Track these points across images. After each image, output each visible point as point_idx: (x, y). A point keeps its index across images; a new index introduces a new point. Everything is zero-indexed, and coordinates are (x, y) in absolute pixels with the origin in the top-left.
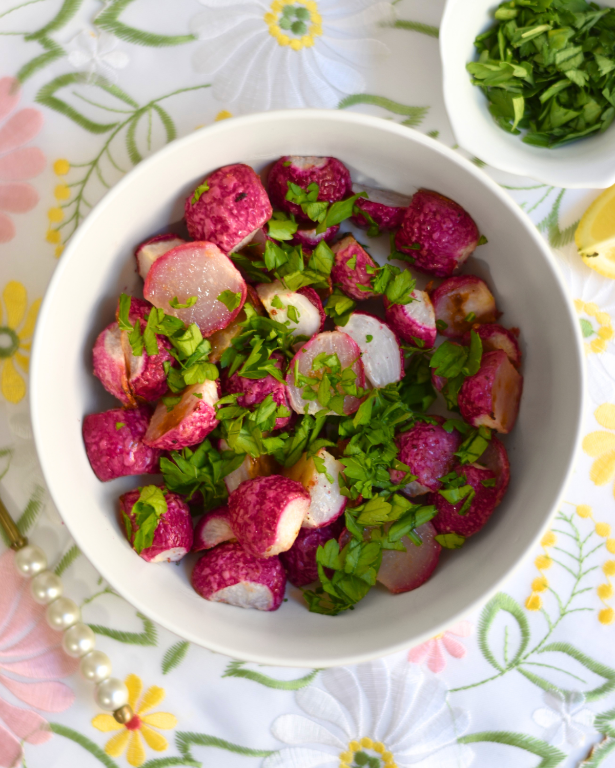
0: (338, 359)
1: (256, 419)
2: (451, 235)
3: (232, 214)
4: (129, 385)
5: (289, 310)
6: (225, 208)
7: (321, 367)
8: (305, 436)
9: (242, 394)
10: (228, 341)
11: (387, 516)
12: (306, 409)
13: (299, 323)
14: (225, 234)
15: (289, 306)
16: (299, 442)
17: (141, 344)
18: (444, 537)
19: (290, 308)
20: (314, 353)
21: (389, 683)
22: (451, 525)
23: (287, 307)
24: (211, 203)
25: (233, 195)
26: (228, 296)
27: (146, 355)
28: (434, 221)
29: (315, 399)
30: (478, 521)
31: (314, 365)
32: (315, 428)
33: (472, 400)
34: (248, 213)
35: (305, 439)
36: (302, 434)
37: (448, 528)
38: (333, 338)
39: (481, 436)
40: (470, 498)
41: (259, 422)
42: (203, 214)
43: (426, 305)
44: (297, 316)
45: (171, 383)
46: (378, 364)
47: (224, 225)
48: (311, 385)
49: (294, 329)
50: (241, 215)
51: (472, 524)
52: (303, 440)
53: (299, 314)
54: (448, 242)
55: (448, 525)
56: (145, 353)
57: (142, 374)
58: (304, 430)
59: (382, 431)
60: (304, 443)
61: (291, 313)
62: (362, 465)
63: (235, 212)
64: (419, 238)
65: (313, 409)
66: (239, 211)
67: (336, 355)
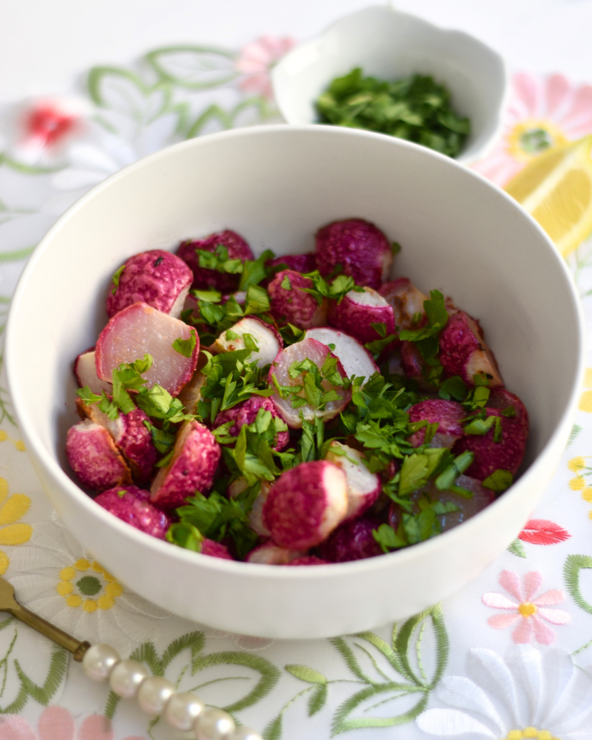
0: (311, 362)
1: (257, 430)
2: (366, 241)
3: (156, 277)
4: (117, 447)
5: (245, 339)
6: (147, 275)
7: (299, 374)
8: (311, 443)
9: (233, 422)
10: (198, 394)
11: (426, 469)
12: (301, 417)
13: (260, 351)
14: (156, 299)
15: (244, 335)
16: (307, 452)
17: (114, 407)
18: (491, 478)
19: (246, 337)
20: (286, 364)
21: (507, 671)
22: (492, 463)
23: (242, 337)
24: (132, 278)
25: (150, 263)
26: (183, 345)
27: (123, 416)
28: (345, 237)
29: (305, 404)
30: (516, 447)
31: (291, 374)
32: (317, 431)
33: (455, 345)
34: (170, 273)
35: (312, 446)
36: (307, 441)
37: (491, 467)
38: (299, 346)
39: (479, 386)
40: (497, 424)
41: (260, 431)
42: (128, 292)
43: (372, 294)
44: (255, 343)
45: (158, 441)
46: (351, 367)
47: (152, 291)
48: (296, 392)
49: (257, 360)
50: (165, 276)
51: (511, 452)
52: (311, 448)
53: (256, 340)
54: (365, 249)
55: (490, 465)
56: (121, 414)
57: (127, 431)
58: (307, 435)
59: (384, 408)
60: (313, 451)
61: (248, 342)
62: (379, 435)
63: (158, 274)
64: (338, 258)
65: (309, 414)
66: (161, 274)
67: (307, 359)
